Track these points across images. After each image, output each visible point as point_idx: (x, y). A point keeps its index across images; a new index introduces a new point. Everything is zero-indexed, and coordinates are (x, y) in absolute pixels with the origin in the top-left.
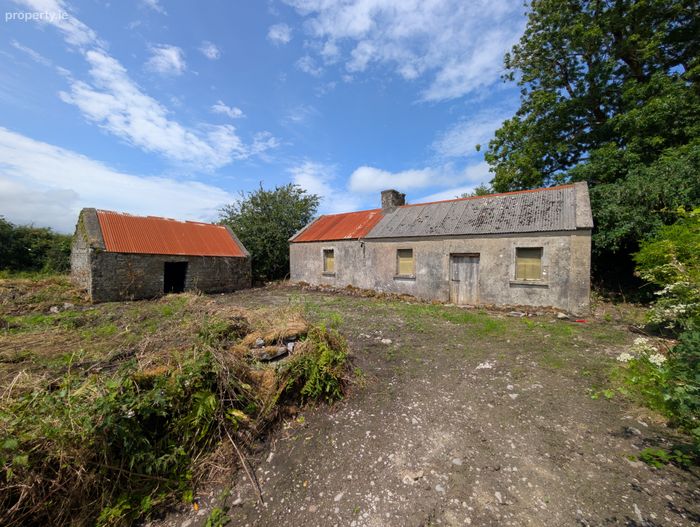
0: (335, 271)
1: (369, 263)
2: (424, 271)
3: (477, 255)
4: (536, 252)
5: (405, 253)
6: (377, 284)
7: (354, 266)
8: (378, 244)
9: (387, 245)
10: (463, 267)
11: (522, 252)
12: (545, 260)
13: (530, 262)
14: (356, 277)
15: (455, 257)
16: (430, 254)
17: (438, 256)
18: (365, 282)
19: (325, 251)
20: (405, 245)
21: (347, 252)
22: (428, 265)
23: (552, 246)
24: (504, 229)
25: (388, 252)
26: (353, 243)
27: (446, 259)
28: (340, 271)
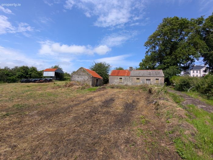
0: (122, 82)
1: (131, 80)
2: (141, 82)
3: (150, 80)
4: (158, 79)
5: (138, 79)
6: (132, 84)
7: (127, 81)
8: (133, 77)
9: (135, 77)
10: (148, 81)
11: (156, 79)
12: (159, 80)
13: (157, 81)
14: (127, 83)
15: (147, 80)
16: (143, 79)
17: (144, 79)
18: (129, 84)
19: (120, 78)
20: (138, 77)
21: (126, 78)
22: (142, 81)
23: (160, 78)
24: (154, 76)
25: (135, 79)
26: (127, 77)
27: (145, 80)
28: (124, 82)
